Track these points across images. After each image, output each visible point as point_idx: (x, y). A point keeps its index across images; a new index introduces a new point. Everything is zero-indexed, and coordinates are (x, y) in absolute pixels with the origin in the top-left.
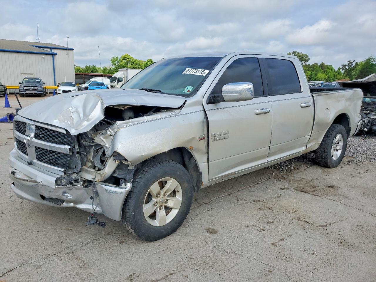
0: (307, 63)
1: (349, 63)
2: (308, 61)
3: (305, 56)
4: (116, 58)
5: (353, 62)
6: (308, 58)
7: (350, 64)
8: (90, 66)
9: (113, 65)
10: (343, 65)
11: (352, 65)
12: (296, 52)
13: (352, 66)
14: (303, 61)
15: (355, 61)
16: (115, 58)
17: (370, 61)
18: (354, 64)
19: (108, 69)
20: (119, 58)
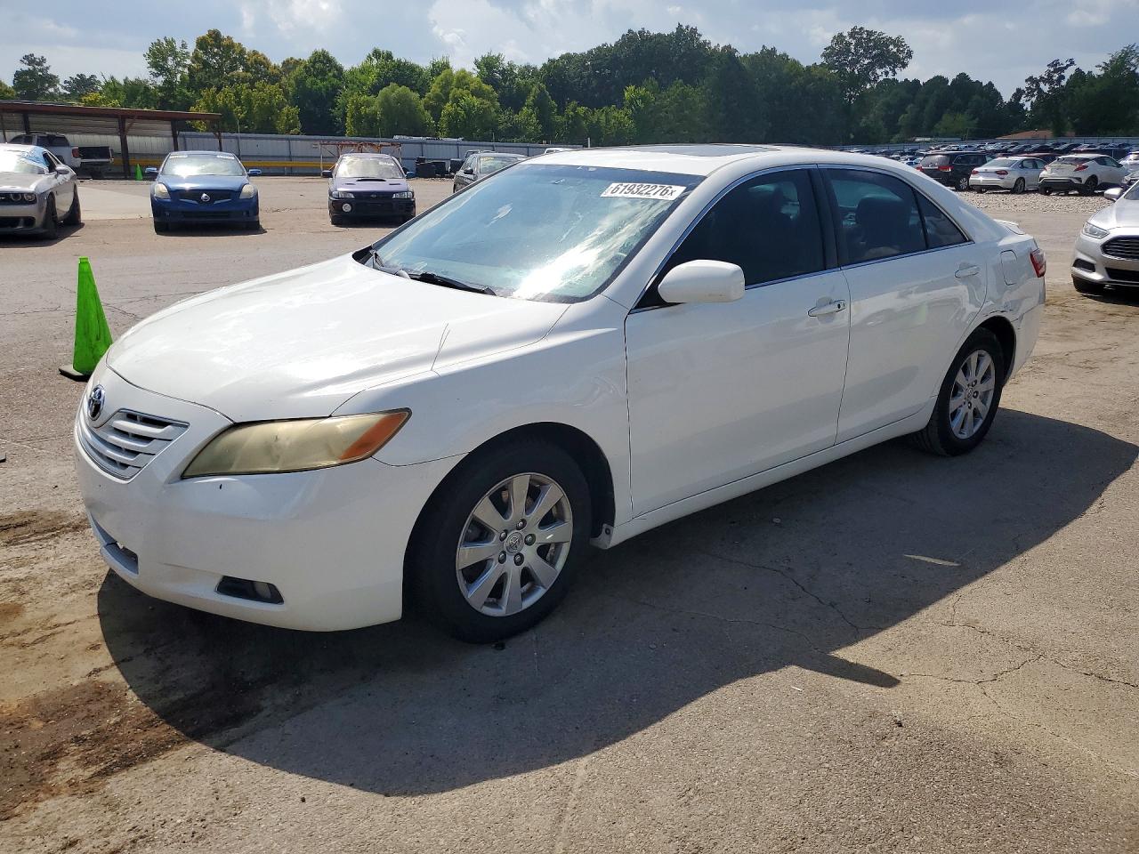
1: (1052, 69)
2: (904, 65)
3: (895, 45)
5: (1068, 66)
6: (907, 51)
7: (1056, 76)
9: (156, 75)
10: (1031, 79)
11: (1063, 77)
13: (1064, 83)
14: (889, 64)
15: (1072, 63)
17: (1123, 62)
18: (1069, 73)
20: (178, 46)
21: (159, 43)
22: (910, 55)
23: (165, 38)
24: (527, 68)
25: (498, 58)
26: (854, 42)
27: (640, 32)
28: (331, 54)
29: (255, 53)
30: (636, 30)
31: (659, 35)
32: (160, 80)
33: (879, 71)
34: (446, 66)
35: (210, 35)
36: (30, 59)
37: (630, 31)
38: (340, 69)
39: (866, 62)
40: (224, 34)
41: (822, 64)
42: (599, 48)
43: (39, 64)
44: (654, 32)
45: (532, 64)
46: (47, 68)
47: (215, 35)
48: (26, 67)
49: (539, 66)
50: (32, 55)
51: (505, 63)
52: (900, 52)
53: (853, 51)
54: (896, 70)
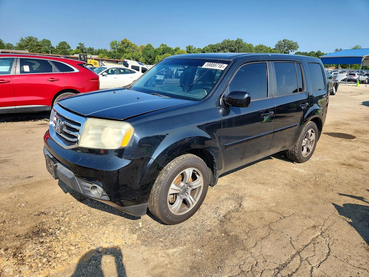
22: (298, 47)
24: (199, 49)
26: (284, 43)
28: (152, 45)
29: (134, 44)
30: (227, 40)
31: (233, 41)
33: (289, 51)
34: (179, 49)
35: (124, 40)
36: (80, 44)
37: (225, 40)
38: (153, 48)
39: (286, 48)
40: (128, 40)
41: (274, 49)
42: (217, 44)
43: (82, 45)
44: (231, 40)
45: (200, 48)
46: (84, 46)
48: (79, 46)
49: (202, 49)
50: (81, 43)
51: (194, 47)
52: (295, 46)
53: (283, 45)
54: (294, 50)
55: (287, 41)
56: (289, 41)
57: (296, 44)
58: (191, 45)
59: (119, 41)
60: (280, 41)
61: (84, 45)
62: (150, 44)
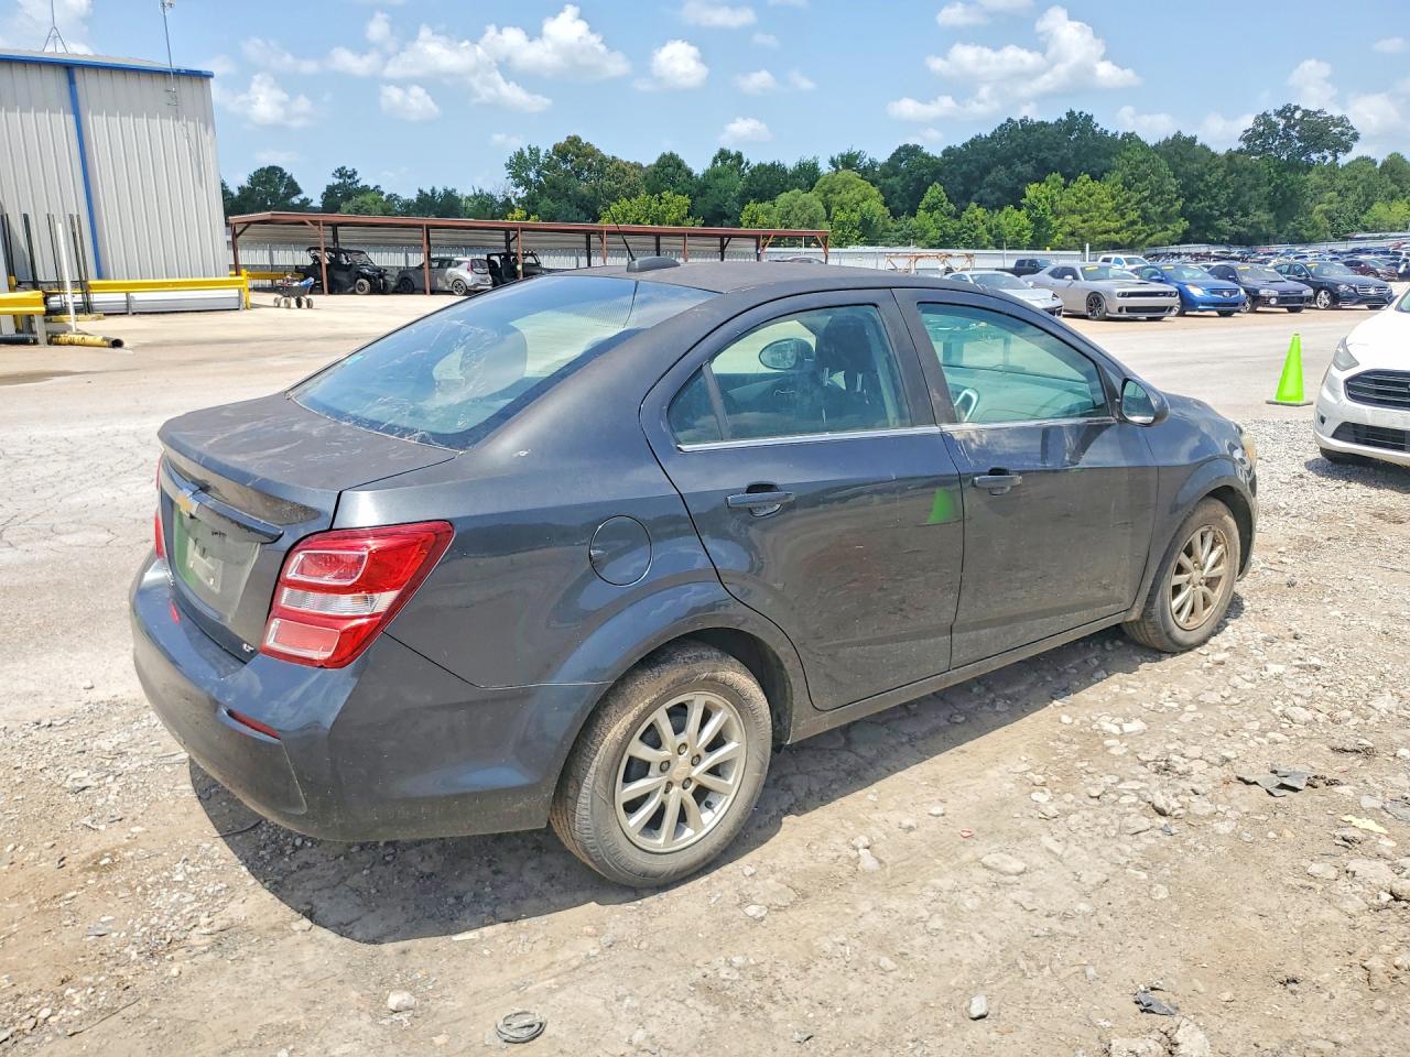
0: (1344, 159)
2: (1347, 149)
3: (1336, 126)
4: (531, 153)
6: (1351, 132)
8: (433, 191)
9: (517, 186)
12: (1297, 108)
14: (1328, 148)
16: (527, 153)
19: (500, 199)
20: (542, 154)
21: (520, 155)
22: (1354, 138)
23: (529, 149)
25: (857, 157)
26: (1282, 123)
27: (1021, 121)
28: (681, 157)
30: (1017, 118)
31: (1043, 124)
32: (521, 193)
33: (1314, 156)
35: (568, 142)
37: (1009, 120)
38: (689, 174)
39: (1299, 145)
40: (584, 141)
41: (1241, 150)
42: (973, 142)
44: (1037, 119)
47: (574, 141)
51: (866, 160)
52: (1342, 134)
53: (1281, 133)
54: (1338, 154)
55: (1298, 115)
56: (1306, 113)
57: (1342, 121)
58: (856, 150)
59: (546, 147)
60: (1265, 114)
61: (357, 178)
62: (672, 157)
